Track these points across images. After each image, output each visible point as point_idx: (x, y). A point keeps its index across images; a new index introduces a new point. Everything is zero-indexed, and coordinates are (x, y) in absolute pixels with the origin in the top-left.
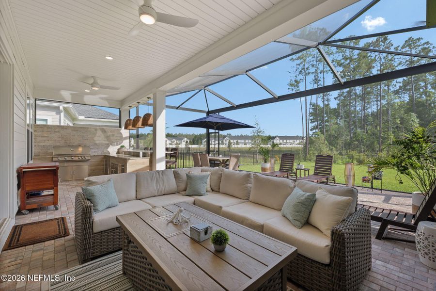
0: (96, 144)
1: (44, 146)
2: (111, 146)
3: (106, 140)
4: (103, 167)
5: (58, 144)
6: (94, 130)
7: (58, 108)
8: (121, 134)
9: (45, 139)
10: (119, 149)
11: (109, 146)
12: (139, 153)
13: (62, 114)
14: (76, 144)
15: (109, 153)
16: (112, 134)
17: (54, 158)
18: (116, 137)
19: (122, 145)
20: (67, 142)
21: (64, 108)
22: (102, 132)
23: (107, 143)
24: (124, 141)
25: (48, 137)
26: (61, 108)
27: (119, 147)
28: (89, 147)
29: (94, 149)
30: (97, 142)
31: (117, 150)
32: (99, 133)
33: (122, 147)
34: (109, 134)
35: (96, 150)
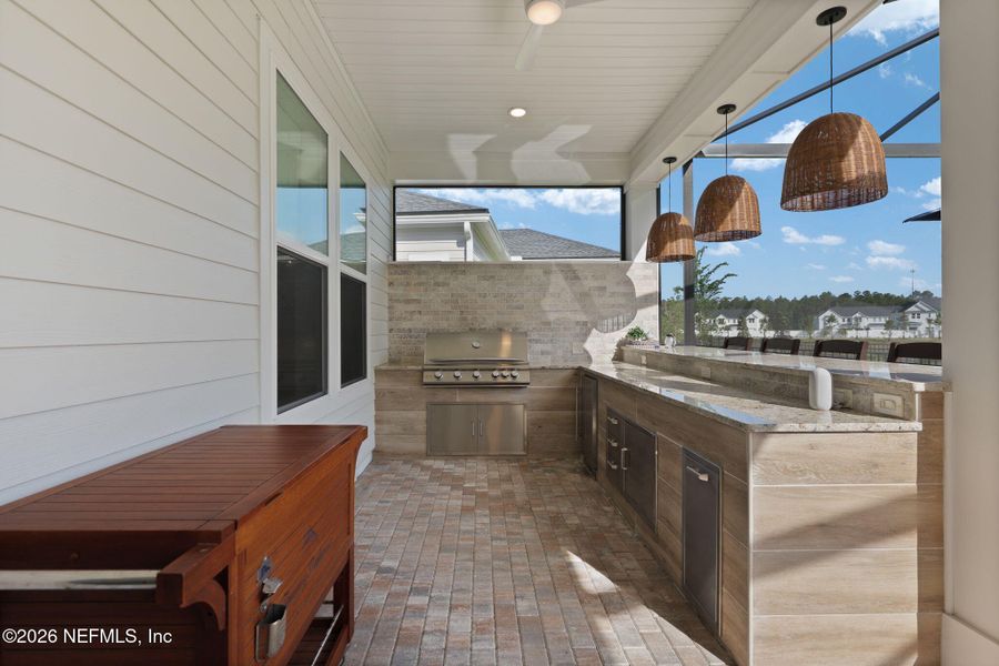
0: (549, 323)
1: (410, 330)
2: (594, 331)
3: (578, 307)
4: (570, 413)
5: (444, 325)
6: (540, 272)
7: (460, 227)
8: (629, 283)
9: (411, 307)
10: (621, 344)
11: (587, 334)
12: (807, 378)
13: (470, 244)
14: (490, 323)
15: (589, 359)
16: (596, 284)
17: (425, 373)
18: (613, 294)
19: (632, 326)
20: (465, 319)
21: (474, 225)
22: (566, 278)
23: (583, 318)
24: (641, 313)
25: (418, 301)
26: (467, 226)
27: (622, 334)
28: (526, 334)
29: (543, 342)
30: (552, 317)
31: (613, 347)
32: (558, 281)
33: (636, 333)
34: (589, 284)
35: (548, 347)
